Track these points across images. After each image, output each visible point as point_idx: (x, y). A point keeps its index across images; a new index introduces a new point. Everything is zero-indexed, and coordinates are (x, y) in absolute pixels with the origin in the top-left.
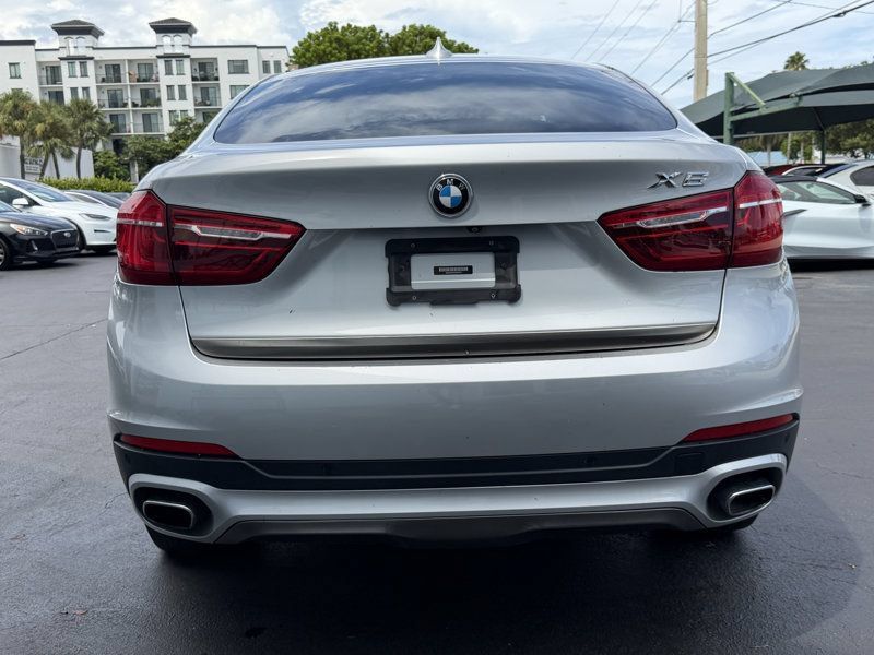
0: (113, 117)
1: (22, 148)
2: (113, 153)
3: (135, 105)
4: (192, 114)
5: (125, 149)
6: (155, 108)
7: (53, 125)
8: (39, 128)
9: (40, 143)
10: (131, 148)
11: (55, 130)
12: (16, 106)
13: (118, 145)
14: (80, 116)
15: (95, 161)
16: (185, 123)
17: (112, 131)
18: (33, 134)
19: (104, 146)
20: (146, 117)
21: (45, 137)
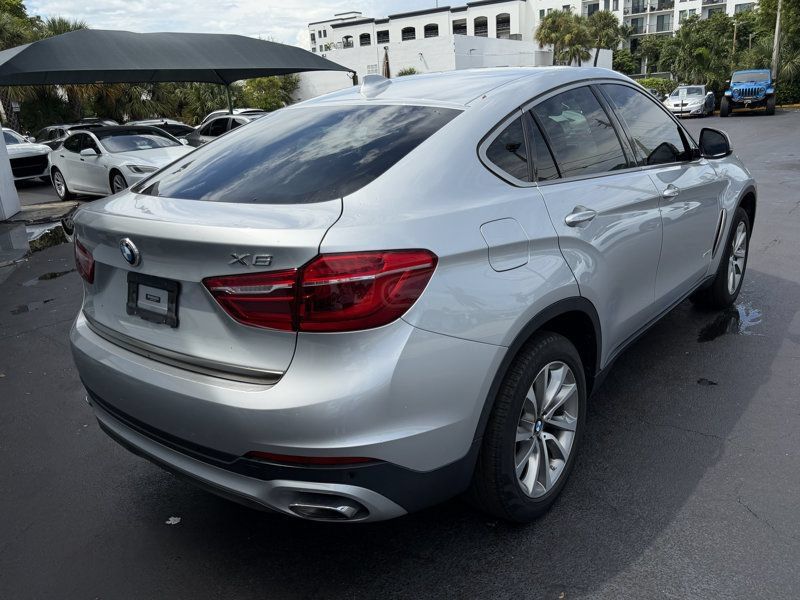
0: (634, 21)
1: (555, 54)
2: (629, 51)
3: (652, 9)
4: (698, 12)
5: (639, 47)
6: (669, 10)
7: (577, 35)
8: (567, 37)
9: (568, 49)
10: (644, 44)
11: (580, 39)
12: (554, 22)
13: (635, 44)
14: (600, 24)
15: (614, 58)
16: (691, 21)
17: (631, 33)
18: (563, 43)
19: (623, 46)
20: (661, 19)
21: (571, 44)
